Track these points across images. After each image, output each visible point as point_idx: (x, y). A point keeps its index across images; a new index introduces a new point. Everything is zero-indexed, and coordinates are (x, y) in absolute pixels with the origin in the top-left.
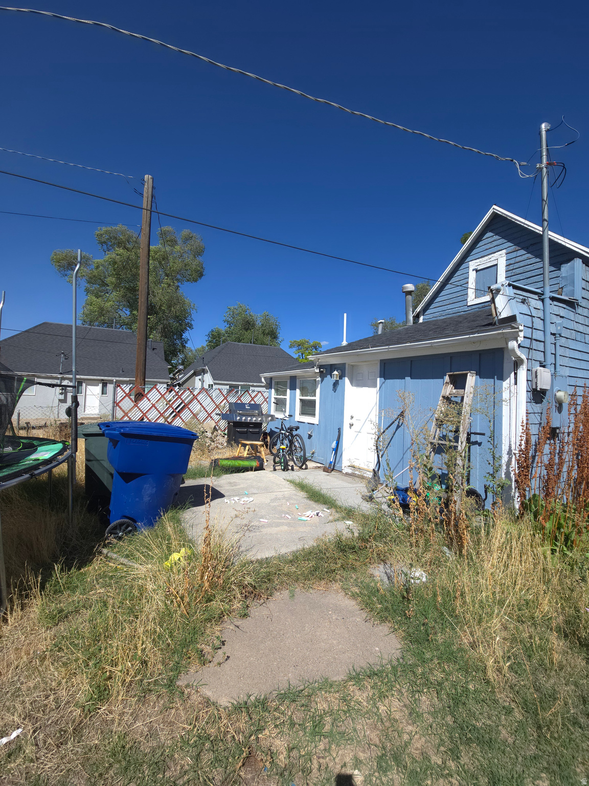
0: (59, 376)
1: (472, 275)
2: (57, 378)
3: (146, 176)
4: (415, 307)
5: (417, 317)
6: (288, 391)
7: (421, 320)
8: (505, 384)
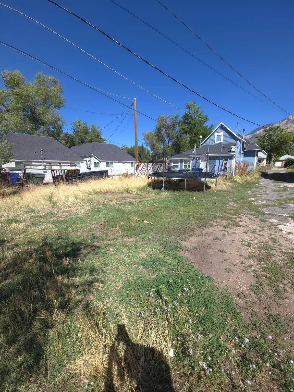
0: (42, 161)
1: (216, 136)
2: (41, 162)
3: (134, 98)
4: (202, 142)
5: (202, 144)
6: (179, 163)
7: (203, 145)
8: (233, 160)
